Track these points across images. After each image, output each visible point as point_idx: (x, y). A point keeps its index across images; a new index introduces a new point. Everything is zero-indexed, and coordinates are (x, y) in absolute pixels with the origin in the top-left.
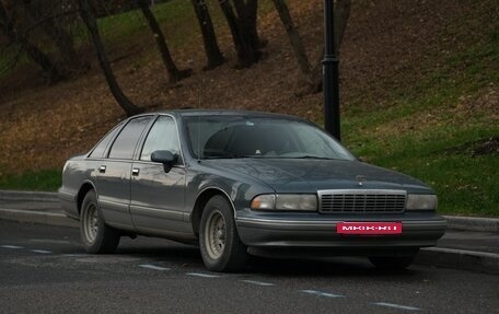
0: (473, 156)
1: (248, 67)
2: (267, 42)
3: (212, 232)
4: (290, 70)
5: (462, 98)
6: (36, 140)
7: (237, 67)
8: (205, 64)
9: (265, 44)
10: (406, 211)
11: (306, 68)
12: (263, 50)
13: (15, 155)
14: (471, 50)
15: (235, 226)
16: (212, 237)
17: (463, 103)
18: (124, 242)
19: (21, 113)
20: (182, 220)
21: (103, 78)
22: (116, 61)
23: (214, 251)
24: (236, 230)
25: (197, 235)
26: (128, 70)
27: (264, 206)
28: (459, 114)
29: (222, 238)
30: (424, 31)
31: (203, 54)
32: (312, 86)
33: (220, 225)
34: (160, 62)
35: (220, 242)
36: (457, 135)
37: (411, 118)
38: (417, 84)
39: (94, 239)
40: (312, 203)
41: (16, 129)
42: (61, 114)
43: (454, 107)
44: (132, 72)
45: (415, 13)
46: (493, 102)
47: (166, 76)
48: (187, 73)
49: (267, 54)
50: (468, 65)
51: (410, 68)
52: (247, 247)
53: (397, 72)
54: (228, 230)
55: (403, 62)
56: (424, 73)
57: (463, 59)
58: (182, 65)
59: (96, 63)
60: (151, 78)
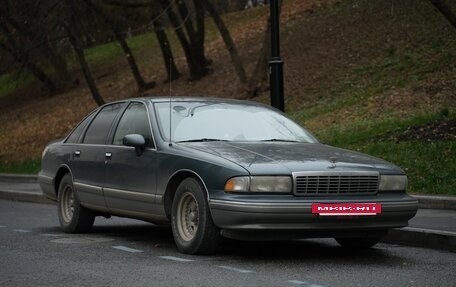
0: (398, 142)
1: (199, 79)
2: (212, 61)
3: (184, 214)
4: (230, 81)
5: (371, 98)
6: (36, 136)
7: (189, 80)
8: (165, 78)
9: (211, 62)
10: (379, 192)
11: (244, 79)
12: (210, 67)
13: (20, 147)
14: (374, 63)
15: (208, 208)
16: (184, 219)
17: (372, 102)
18: (99, 221)
19: (27, 116)
20: (154, 202)
21: (89, 90)
22: (99, 78)
23: (186, 234)
24: (209, 213)
25: (169, 217)
26: (108, 84)
27: (238, 188)
28: (372, 111)
29: (194, 220)
30: (333, 50)
31: (163, 71)
32: (249, 92)
33: (192, 207)
34: (131, 78)
35: (193, 224)
36: (375, 127)
37: (333, 114)
38: (332, 89)
39: (70, 219)
40: (286, 184)
41: (22, 128)
42: (56, 116)
43: (365, 106)
44: (110, 86)
45: (324, 38)
46: (398, 101)
47: (135, 87)
48: (152, 85)
49: (212, 70)
50: (372, 74)
51: (326, 77)
52: (220, 229)
53: (315, 81)
54: (202, 214)
55: (319, 73)
56: (337, 81)
57: (367, 69)
58: (148, 79)
59: (83, 80)
60: (124, 89)
